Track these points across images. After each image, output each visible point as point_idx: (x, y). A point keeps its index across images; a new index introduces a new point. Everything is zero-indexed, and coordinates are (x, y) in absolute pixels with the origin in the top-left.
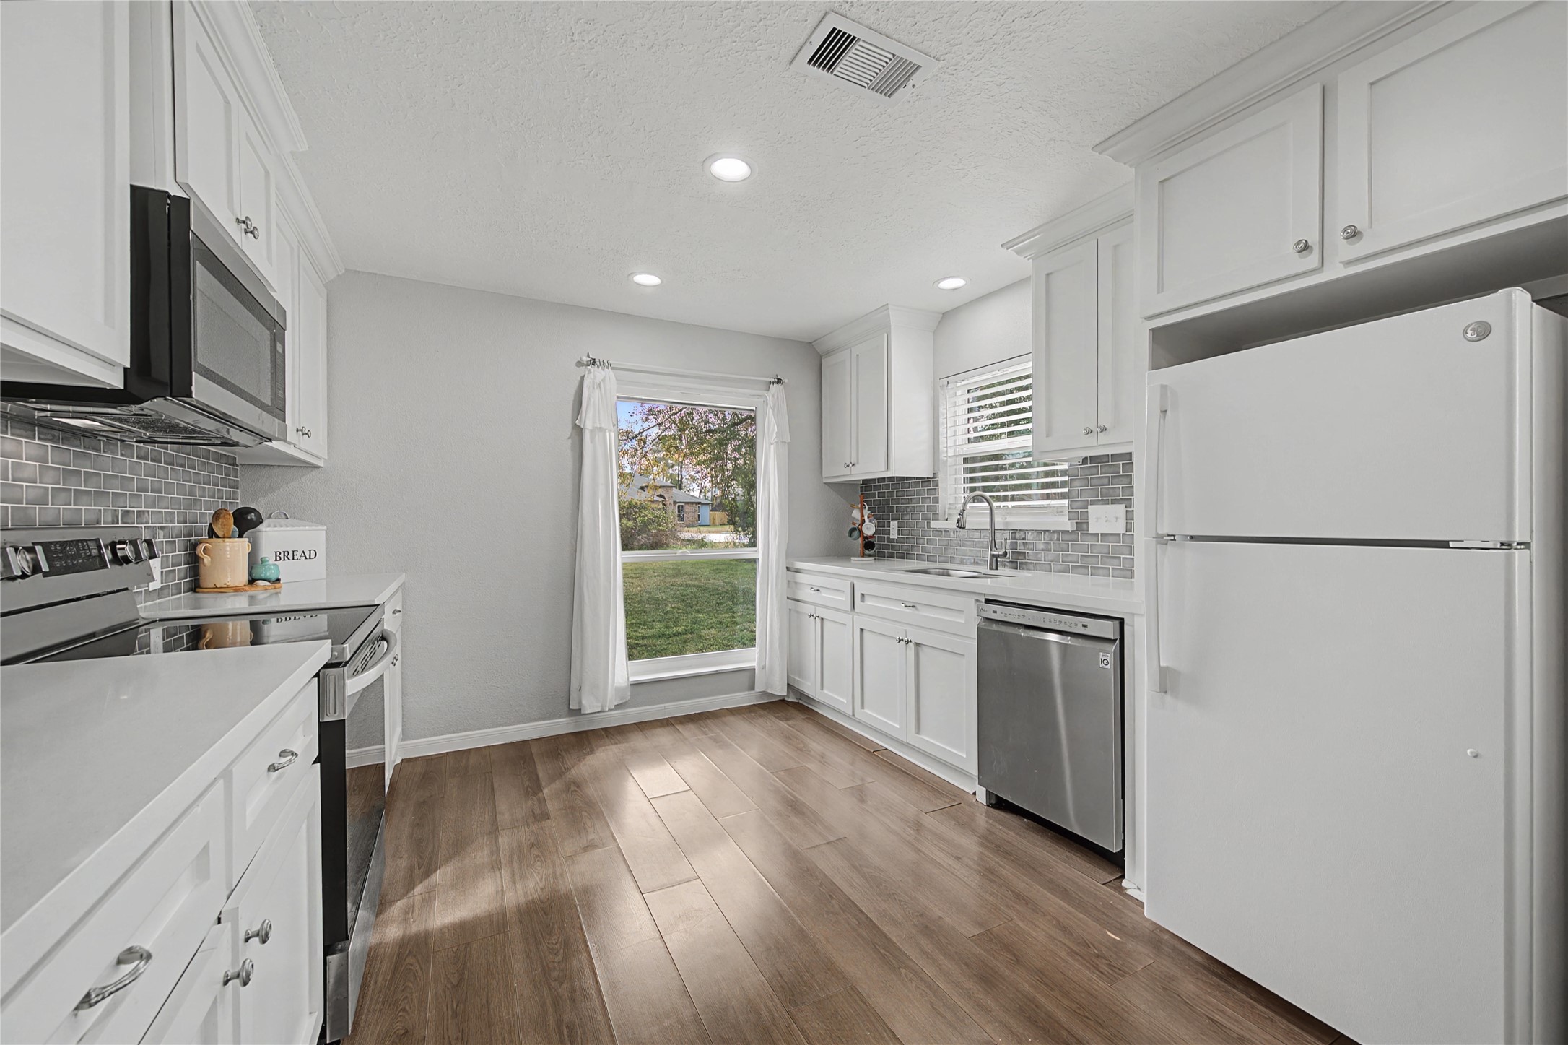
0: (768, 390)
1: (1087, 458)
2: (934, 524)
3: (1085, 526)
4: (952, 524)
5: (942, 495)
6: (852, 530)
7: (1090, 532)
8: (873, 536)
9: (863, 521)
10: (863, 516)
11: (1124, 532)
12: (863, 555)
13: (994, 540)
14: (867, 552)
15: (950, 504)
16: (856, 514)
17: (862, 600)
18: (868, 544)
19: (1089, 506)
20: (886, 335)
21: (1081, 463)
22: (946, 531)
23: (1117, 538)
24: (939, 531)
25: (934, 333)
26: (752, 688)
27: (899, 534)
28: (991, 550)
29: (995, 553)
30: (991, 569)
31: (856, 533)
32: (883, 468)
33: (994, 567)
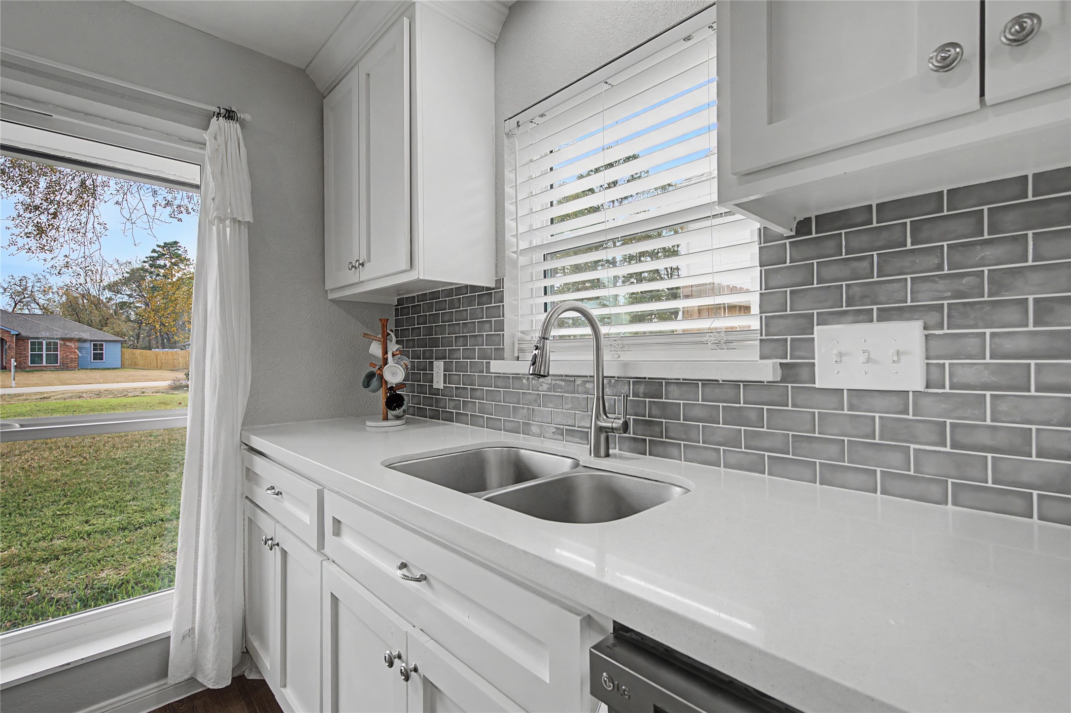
0: (206, 128)
1: (808, 220)
2: (496, 366)
3: (804, 373)
4: (524, 367)
5: (509, 316)
6: (370, 376)
7: (817, 385)
8: (401, 386)
9: (385, 362)
10: (385, 352)
11: (920, 386)
12: (386, 418)
13: (601, 399)
14: (391, 413)
15: (522, 332)
16: (376, 349)
17: (337, 533)
18: (394, 401)
19: (816, 328)
20: (406, 21)
21: (793, 233)
22: (517, 377)
23: (895, 400)
24: (505, 377)
25: (496, 46)
26: (164, 673)
27: (445, 382)
28: (597, 418)
29: (604, 424)
30: (597, 455)
31: (375, 382)
32: (404, 264)
33: (602, 453)
